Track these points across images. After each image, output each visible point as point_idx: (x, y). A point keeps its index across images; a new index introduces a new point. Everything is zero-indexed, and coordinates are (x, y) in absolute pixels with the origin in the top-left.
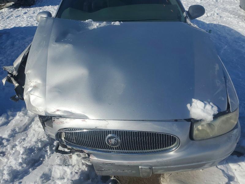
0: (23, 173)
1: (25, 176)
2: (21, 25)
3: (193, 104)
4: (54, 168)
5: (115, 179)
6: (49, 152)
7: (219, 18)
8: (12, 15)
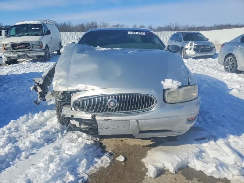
0: (40, 145)
1: (41, 147)
2: (38, 71)
3: (166, 81)
4: (64, 144)
5: (111, 152)
6: (60, 136)
7: (201, 71)
8: (31, 66)
